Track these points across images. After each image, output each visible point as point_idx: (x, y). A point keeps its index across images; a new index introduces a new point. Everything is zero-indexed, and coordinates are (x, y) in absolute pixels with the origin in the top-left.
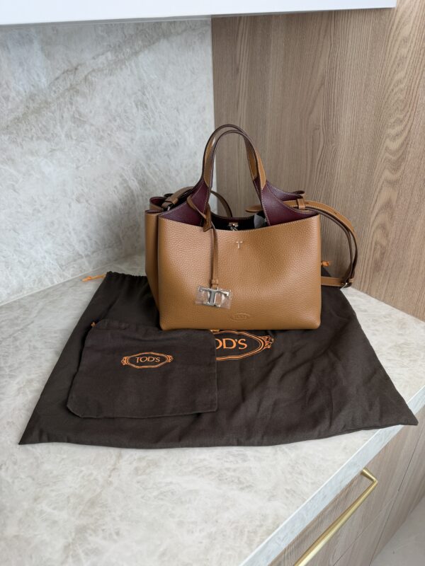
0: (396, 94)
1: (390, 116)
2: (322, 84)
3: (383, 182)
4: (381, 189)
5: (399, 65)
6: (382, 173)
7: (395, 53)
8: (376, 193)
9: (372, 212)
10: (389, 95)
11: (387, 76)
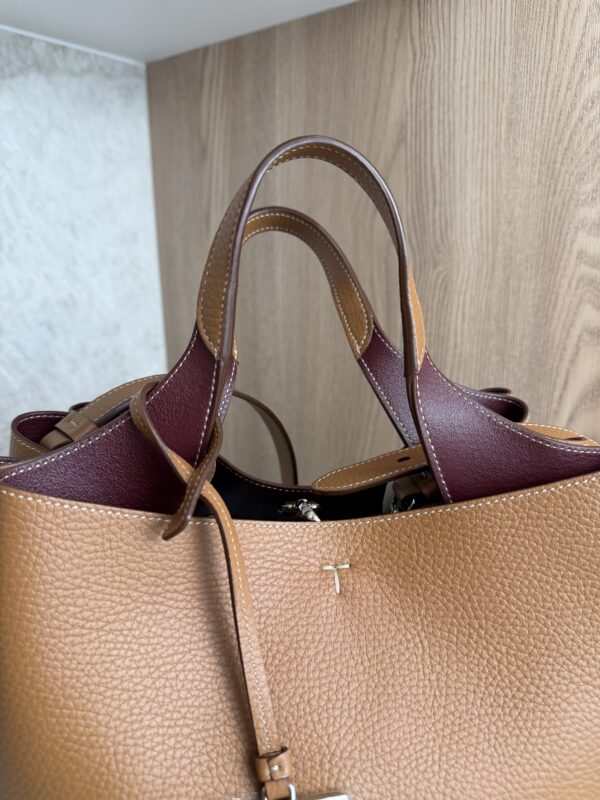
0: (590, 126)
1: (581, 178)
2: (401, 140)
3: (580, 336)
4: (576, 354)
5: (589, 61)
6: (575, 314)
7: (577, 38)
8: (565, 365)
9: (556, 413)
10: (574, 132)
11: (563, 91)
